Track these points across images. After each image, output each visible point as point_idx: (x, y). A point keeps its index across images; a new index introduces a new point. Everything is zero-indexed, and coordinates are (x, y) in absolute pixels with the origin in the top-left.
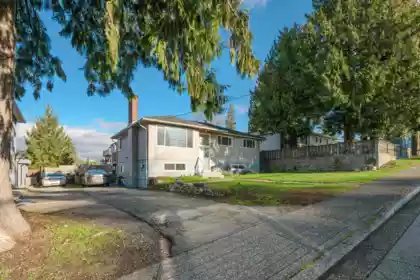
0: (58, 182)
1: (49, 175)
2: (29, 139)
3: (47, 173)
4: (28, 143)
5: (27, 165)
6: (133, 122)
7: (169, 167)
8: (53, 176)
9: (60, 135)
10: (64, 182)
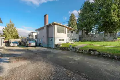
0: (16, 45)
1: (12, 42)
2: (4, 30)
3: (11, 41)
4: (4, 31)
5: (3, 38)
6: (47, 24)
7: (60, 40)
8: (14, 43)
9: (15, 29)
10: (18, 45)
